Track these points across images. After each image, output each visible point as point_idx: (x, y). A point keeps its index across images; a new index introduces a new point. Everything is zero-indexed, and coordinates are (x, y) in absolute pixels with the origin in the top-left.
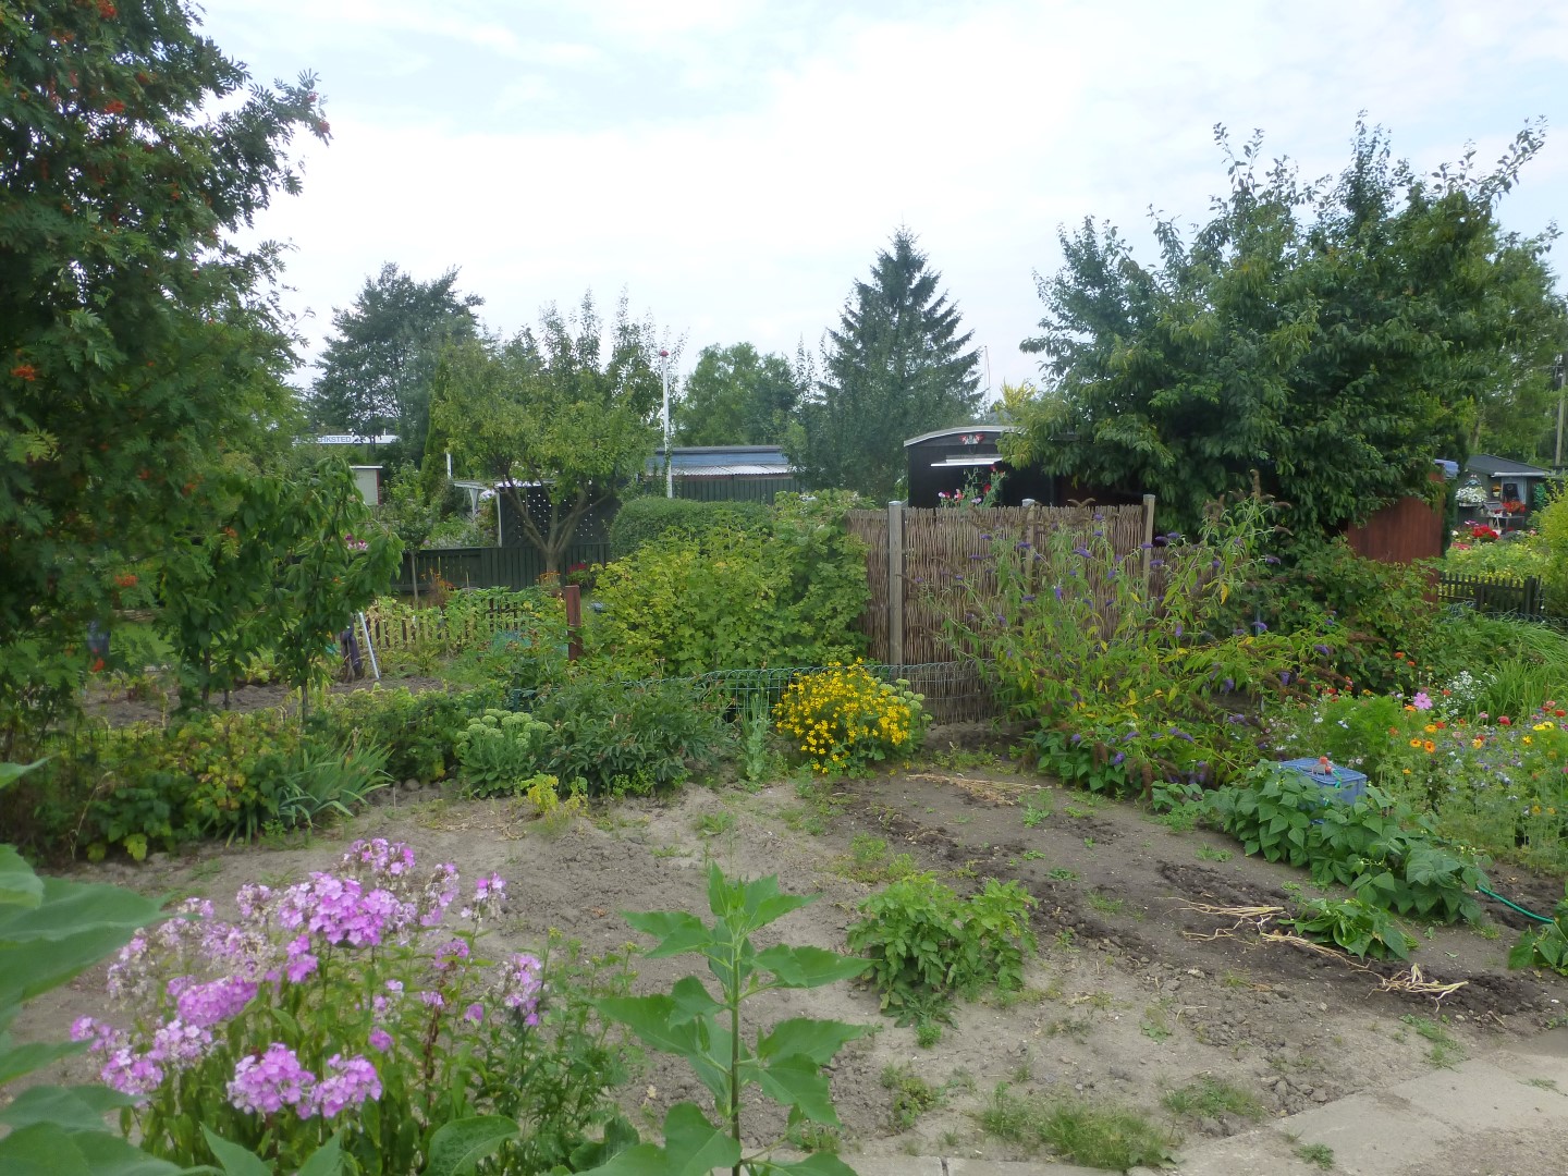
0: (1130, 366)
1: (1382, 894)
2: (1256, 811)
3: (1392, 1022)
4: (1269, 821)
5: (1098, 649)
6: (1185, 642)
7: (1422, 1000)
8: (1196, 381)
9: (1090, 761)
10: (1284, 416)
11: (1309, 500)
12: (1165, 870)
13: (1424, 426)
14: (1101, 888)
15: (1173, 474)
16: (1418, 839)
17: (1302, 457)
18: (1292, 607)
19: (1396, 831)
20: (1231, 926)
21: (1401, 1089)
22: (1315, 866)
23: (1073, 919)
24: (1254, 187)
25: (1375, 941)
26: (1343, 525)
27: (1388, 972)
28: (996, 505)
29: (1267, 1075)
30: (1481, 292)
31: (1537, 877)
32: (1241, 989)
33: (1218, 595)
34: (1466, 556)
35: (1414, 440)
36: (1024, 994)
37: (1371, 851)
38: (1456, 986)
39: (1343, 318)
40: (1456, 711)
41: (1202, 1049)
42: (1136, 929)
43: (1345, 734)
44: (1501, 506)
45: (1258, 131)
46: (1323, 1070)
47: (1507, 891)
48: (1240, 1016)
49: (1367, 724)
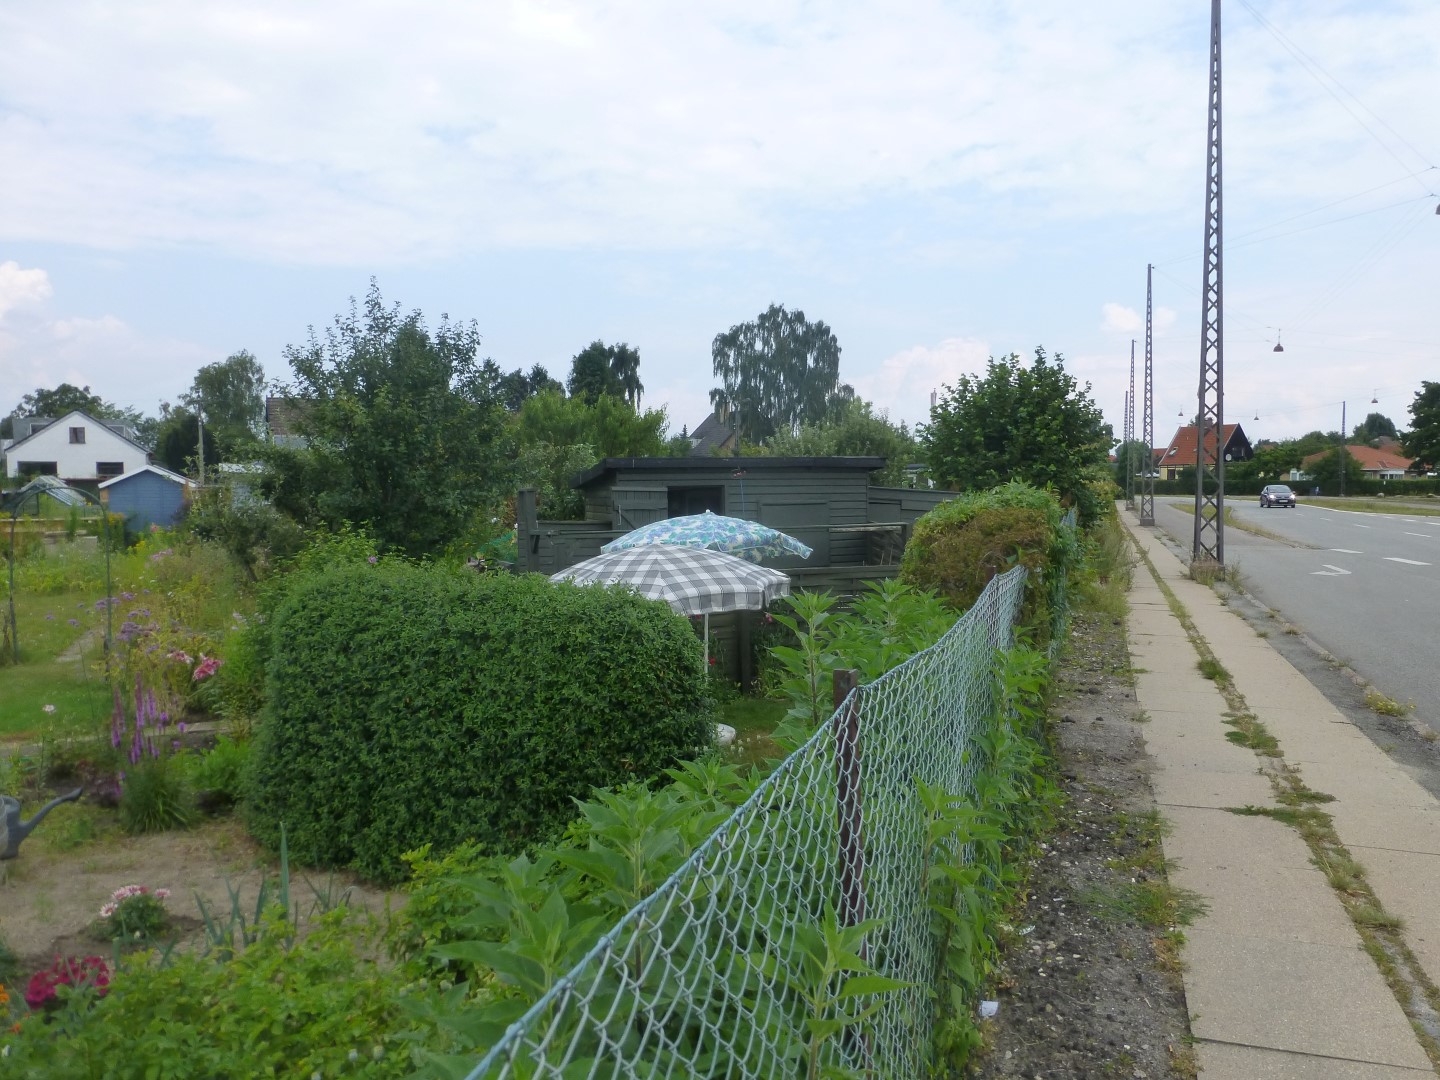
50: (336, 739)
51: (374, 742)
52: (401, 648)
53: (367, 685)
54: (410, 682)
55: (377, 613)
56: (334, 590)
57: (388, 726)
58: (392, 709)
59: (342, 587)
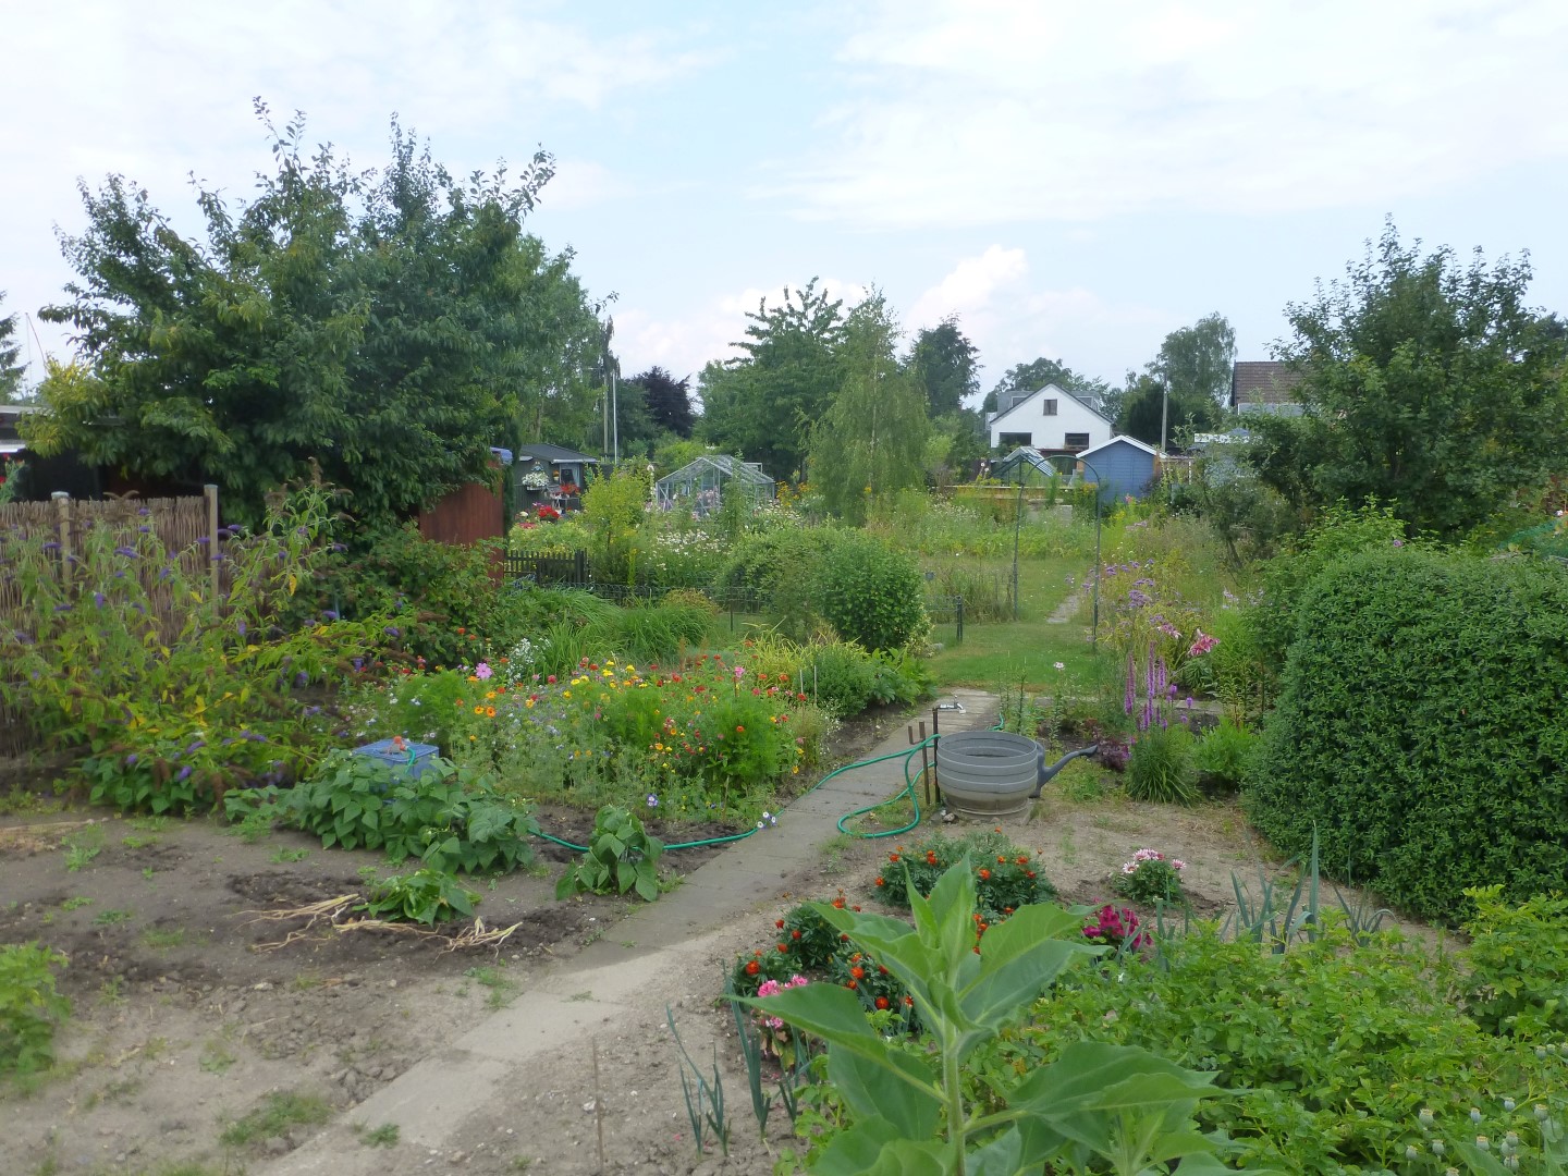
0: (175, 344)
1: (450, 858)
2: (329, 803)
3: (457, 980)
4: (343, 810)
5: (158, 655)
6: (254, 639)
7: (484, 950)
8: (253, 364)
9: (150, 782)
10: (347, 404)
11: (380, 486)
12: (237, 884)
13: (478, 417)
14: (159, 922)
15: (236, 462)
16: (479, 800)
17: (369, 445)
18: (369, 594)
19: (460, 796)
20: (303, 926)
21: (461, 1043)
22: (389, 845)
23: (122, 965)
24: (301, 170)
25: (442, 906)
26: (414, 510)
27: (454, 933)
28: (16, 500)
29: (336, 1071)
30: (517, 299)
31: (582, 812)
32: (311, 990)
33: (288, 587)
34: (528, 533)
35: (471, 431)
36: (58, 1070)
37: (438, 820)
38: (513, 928)
39: (397, 312)
40: (519, 676)
41: (269, 1065)
42: (198, 957)
43: (418, 712)
44: (559, 489)
45: (300, 113)
46: (391, 1047)
47: (558, 830)
48: (309, 1018)
49: (437, 699)
50: (1367, 742)
51: (1413, 752)
52: (1458, 649)
53: (1410, 687)
54: (1468, 690)
55: (1429, 605)
56: (1374, 574)
57: (1434, 739)
58: (1441, 719)
59: (1383, 572)
